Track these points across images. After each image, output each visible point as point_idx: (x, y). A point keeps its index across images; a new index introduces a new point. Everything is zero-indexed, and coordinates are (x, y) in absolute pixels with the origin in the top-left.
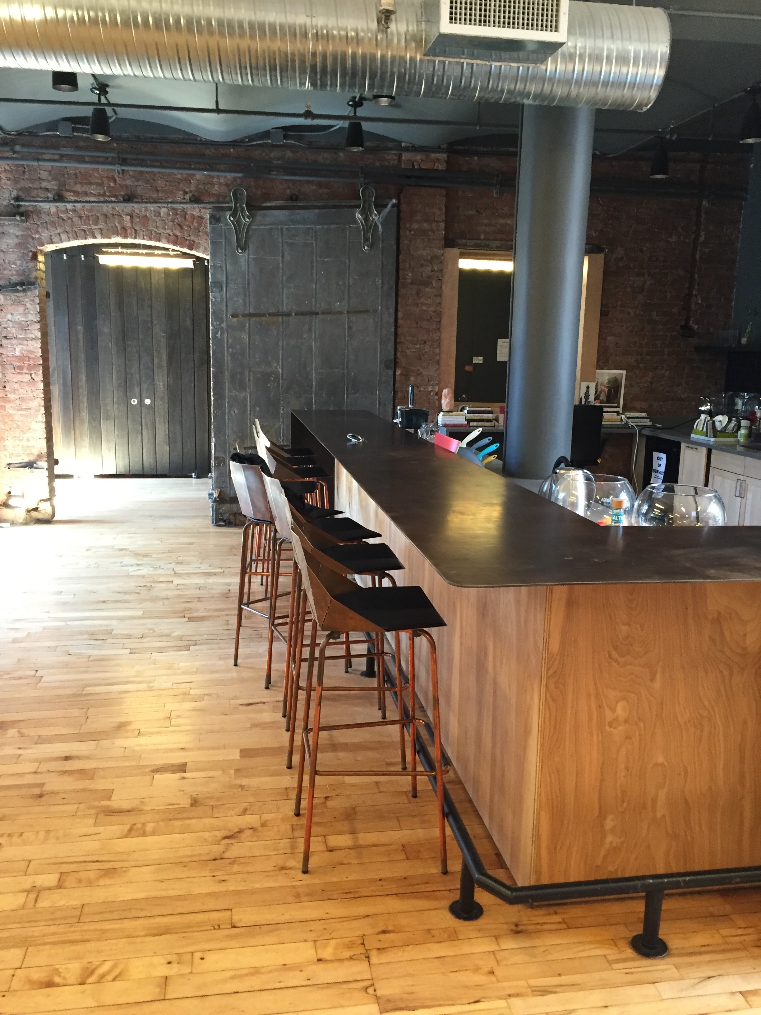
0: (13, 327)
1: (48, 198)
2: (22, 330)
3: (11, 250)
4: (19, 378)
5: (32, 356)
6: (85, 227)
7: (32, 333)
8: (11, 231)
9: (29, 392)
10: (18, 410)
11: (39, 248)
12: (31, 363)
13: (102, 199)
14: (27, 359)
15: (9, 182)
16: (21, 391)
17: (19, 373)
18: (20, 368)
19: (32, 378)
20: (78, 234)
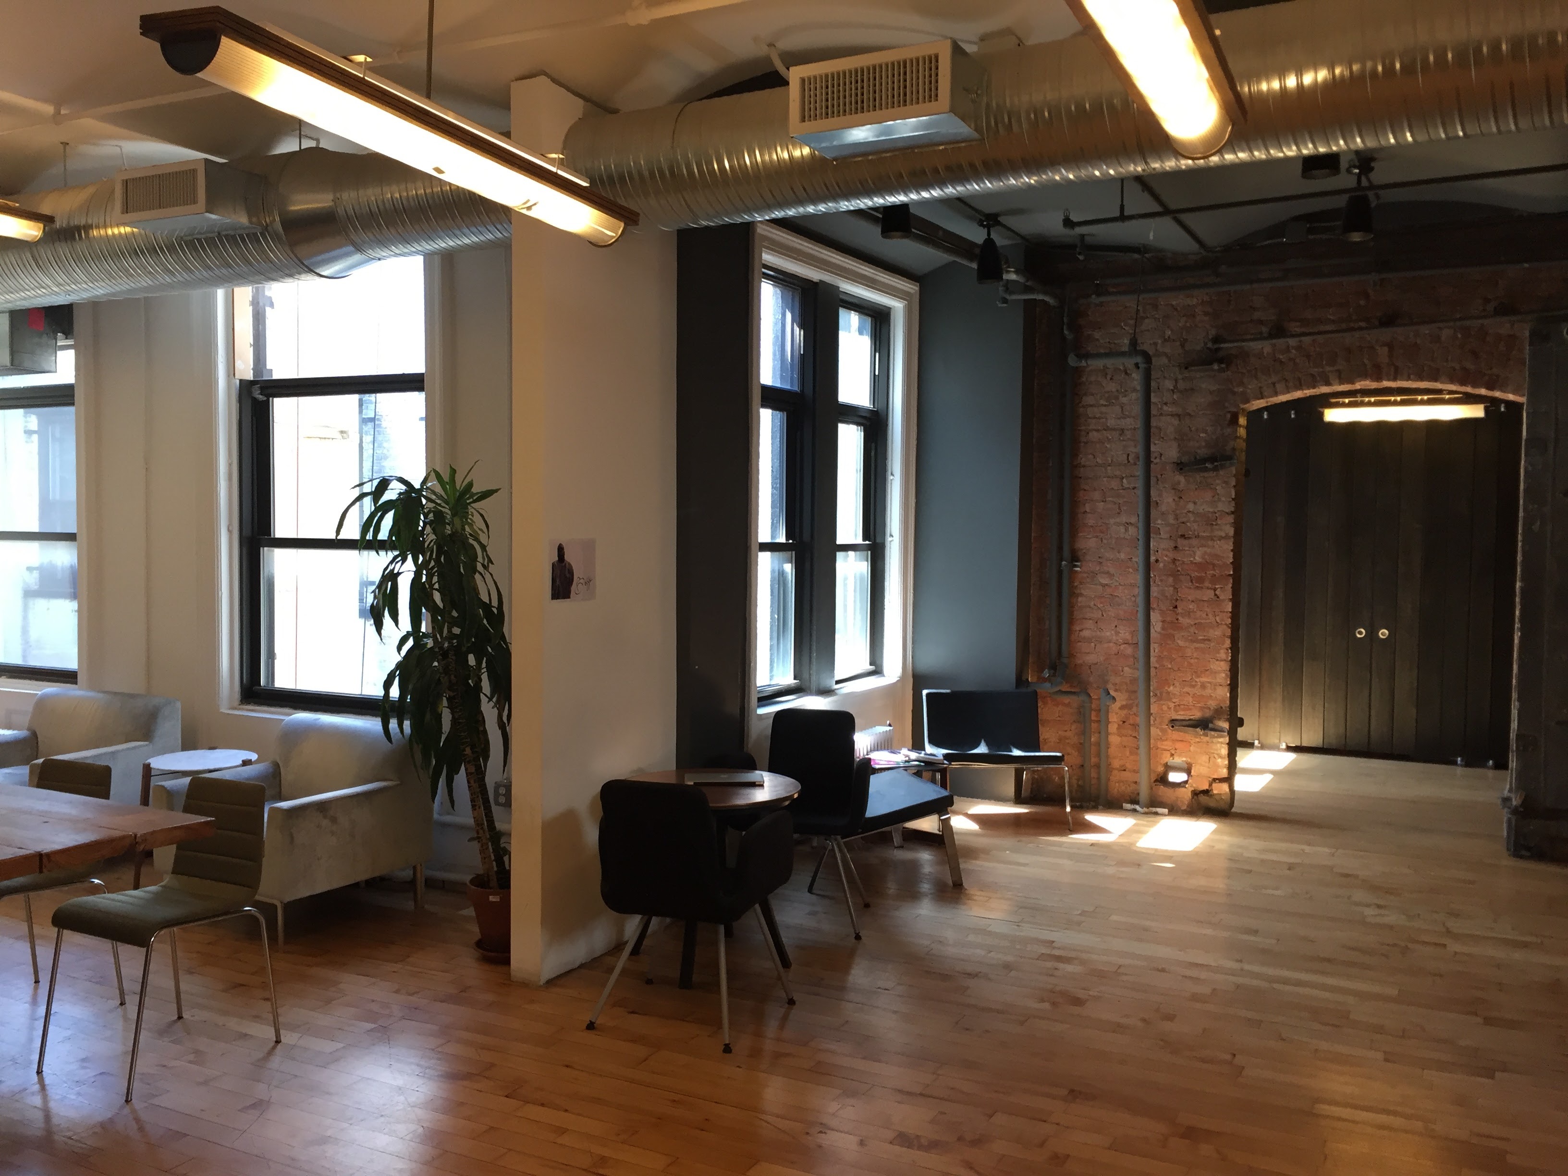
0: (1194, 521)
1: (1261, 333)
2: (1207, 525)
3: (1201, 413)
4: (1198, 594)
5: (1220, 562)
6: (1315, 371)
7: (1221, 530)
8: (1204, 386)
9: (1210, 616)
10: (1192, 641)
11: (1242, 406)
12: (1217, 572)
13: (1344, 326)
14: (1211, 567)
15: (1206, 318)
16: (1199, 613)
17: (1197, 587)
18: (1200, 580)
19: (1216, 595)
20: (1302, 381)
